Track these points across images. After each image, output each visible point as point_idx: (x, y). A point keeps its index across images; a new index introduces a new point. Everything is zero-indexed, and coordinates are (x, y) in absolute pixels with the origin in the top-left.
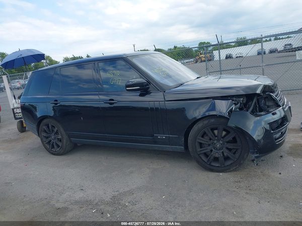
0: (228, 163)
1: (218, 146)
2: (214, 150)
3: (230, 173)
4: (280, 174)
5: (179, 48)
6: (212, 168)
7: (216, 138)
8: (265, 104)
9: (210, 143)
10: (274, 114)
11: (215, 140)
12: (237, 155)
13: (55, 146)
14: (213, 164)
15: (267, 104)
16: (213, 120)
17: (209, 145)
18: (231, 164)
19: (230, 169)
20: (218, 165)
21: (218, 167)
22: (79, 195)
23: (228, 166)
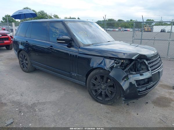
0: (107, 99)
1: (103, 87)
2: (100, 89)
3: (107, 106)
4: (137, 114)
5: (133, 21)
6: (97, 100)
7: (103, 82)
8: (140, 67)
9: (98, 84)
10: (141, 75)
11: (101, 83)
12: (113, 96)
13: (25, 67)
14: (98, 98)
15: (142, 67)
16: (102, 71)
17: (98, 86)
18: (109, 100)
19: (107, 103)
20: (101, 99)
21: (101, 100)
22: (18, 98)
23: (106, 101)
